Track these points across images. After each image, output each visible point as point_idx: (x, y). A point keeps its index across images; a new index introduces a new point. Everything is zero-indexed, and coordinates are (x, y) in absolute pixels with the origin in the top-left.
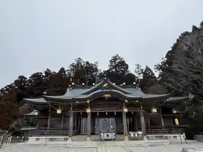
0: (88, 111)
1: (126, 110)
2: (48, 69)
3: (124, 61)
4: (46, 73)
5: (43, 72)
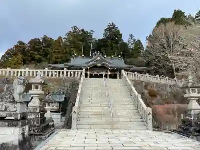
3: (119, 31)
5: (40, 38)
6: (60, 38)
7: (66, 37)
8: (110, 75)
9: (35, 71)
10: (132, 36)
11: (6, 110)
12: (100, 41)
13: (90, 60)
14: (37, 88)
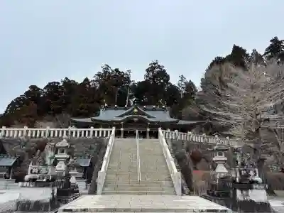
0: (122, 129)
1: (148, 130)
2: (66, 78)
3: (164, 71)
4: (64, 82)
5: (60, 82)
6: (86, 80)
7: (94, 79)
8: (150, 132)
9: (56, 130)
10: (182, 77)
11: (39, 173)
12: (140, 83)
13: (125, 112)
14: (63, 152)
